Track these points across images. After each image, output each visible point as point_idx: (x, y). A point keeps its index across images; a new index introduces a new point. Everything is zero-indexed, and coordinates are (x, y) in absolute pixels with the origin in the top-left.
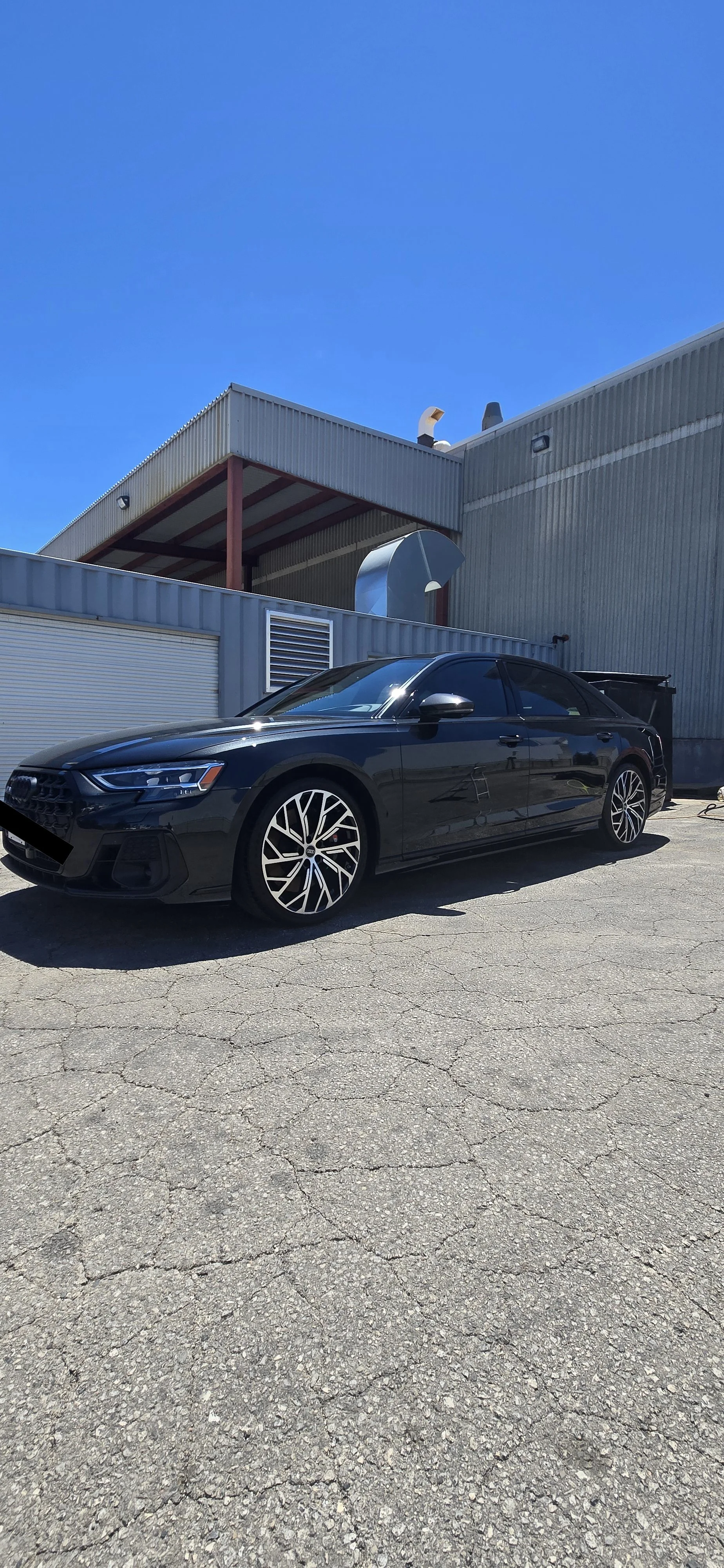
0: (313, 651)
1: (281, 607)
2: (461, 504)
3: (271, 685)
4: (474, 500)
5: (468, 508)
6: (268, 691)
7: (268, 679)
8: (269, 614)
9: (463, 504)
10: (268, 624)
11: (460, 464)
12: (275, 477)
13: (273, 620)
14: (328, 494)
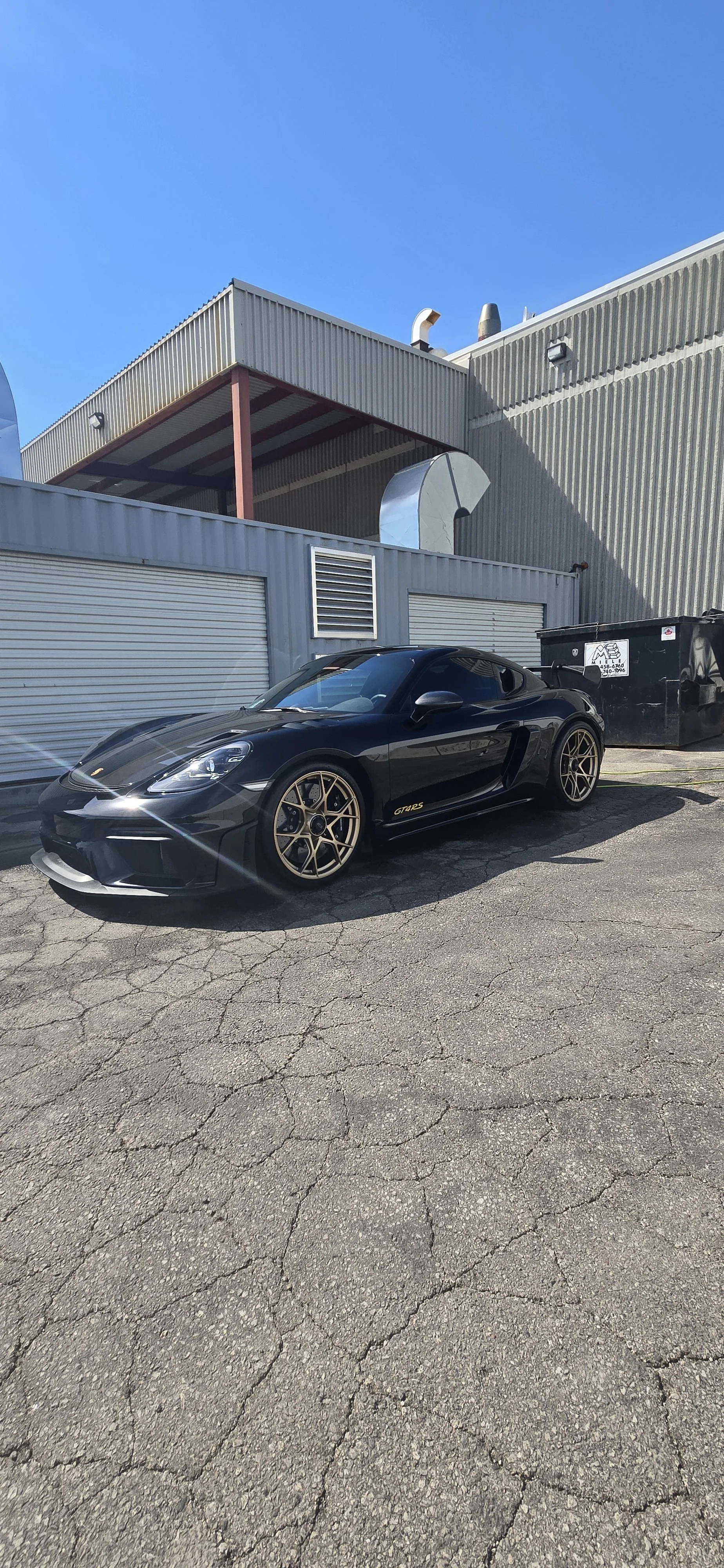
0: (356, 590)
1: (326, 543)
2: (468, 420)
3: (319, 629)
4: (481, 416)
5: (474, 424)
6: (316, 635)
7: (316, 623)
8: (314, 551)
9: (469, 420)
10: (313, 562)
11: (466, 375)
12: (268, 387)
13: (318, 557)
14: (324, 406)
